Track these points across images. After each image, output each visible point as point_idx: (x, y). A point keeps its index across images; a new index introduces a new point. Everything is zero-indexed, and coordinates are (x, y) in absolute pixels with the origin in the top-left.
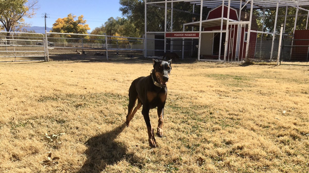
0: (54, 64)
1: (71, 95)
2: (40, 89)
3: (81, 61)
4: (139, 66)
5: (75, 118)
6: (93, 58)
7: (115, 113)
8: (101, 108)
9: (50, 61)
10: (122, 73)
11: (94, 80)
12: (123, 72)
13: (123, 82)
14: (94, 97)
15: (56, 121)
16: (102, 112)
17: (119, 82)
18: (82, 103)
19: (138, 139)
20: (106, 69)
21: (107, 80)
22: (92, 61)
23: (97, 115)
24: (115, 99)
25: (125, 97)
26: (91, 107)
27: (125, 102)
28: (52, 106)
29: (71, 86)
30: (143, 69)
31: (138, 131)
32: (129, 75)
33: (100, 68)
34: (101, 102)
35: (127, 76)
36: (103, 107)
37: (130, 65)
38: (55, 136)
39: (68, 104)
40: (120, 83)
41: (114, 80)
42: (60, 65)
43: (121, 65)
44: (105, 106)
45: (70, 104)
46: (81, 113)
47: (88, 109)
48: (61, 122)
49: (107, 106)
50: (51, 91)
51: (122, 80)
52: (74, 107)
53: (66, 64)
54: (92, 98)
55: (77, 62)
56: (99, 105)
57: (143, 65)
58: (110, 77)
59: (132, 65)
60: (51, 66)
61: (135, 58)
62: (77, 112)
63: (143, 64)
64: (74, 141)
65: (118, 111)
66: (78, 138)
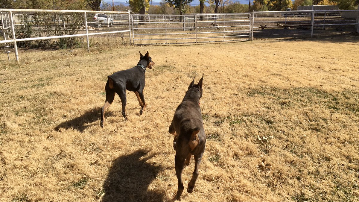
0: (257, 44)
1: (275, 89)
2: (248, 79)
3: (283, 38)
4: (350, 46)
5: (282, 119)
6: (295, 34)
7: (321, 118)
8: (306, 109)
9: (254, 40)
10: (328, 57)
11: (297, 67)
12: (329, 55)
13: (329, 72)
14: (298, 93)
15: (265, 120)
16: (306, 114)
17: (325, 71)
18: (287, 100)
19: (344, 156)
20: (310, 50)
21: (312, 68)
22: (295, 39)
23: (302, 118)
24: (320, 97)
25: (331, 94)
26: (296, 107)
27: (331, 102)
28: (260, 102)
29: (275, 76)
30: (355, 51)
31: (344, 145)
32: (336, 61)
33: (303, 50)
34: (306, 100)
35: (334, 63)
36: (307, 108)
37: (338, 44)
38: (265, 139)
39: (274, 100)
40: (325, 74)
41: (319, 68)
42: (262, 44)
43: (327, 44)
44: (310, 108)
45: (275, 101)
46: (286, 113)
47: (293, 109)
48: (269, 122)
49: (312, 107)
50: (257, 82)
51: (327, 69)
52: (279, 105)
53: (269, 44)
54: (296, 94)
55: (280, 41)
56: (303, 103)
57: (354, 45)
58: (315, 64)
59: (340, 45)
60: (255, 47)
61: (344, 32)
62: (282, 112)
63: (354, 43)
64: (282, 147)
65: (323, 115)
66: (285, 144)
